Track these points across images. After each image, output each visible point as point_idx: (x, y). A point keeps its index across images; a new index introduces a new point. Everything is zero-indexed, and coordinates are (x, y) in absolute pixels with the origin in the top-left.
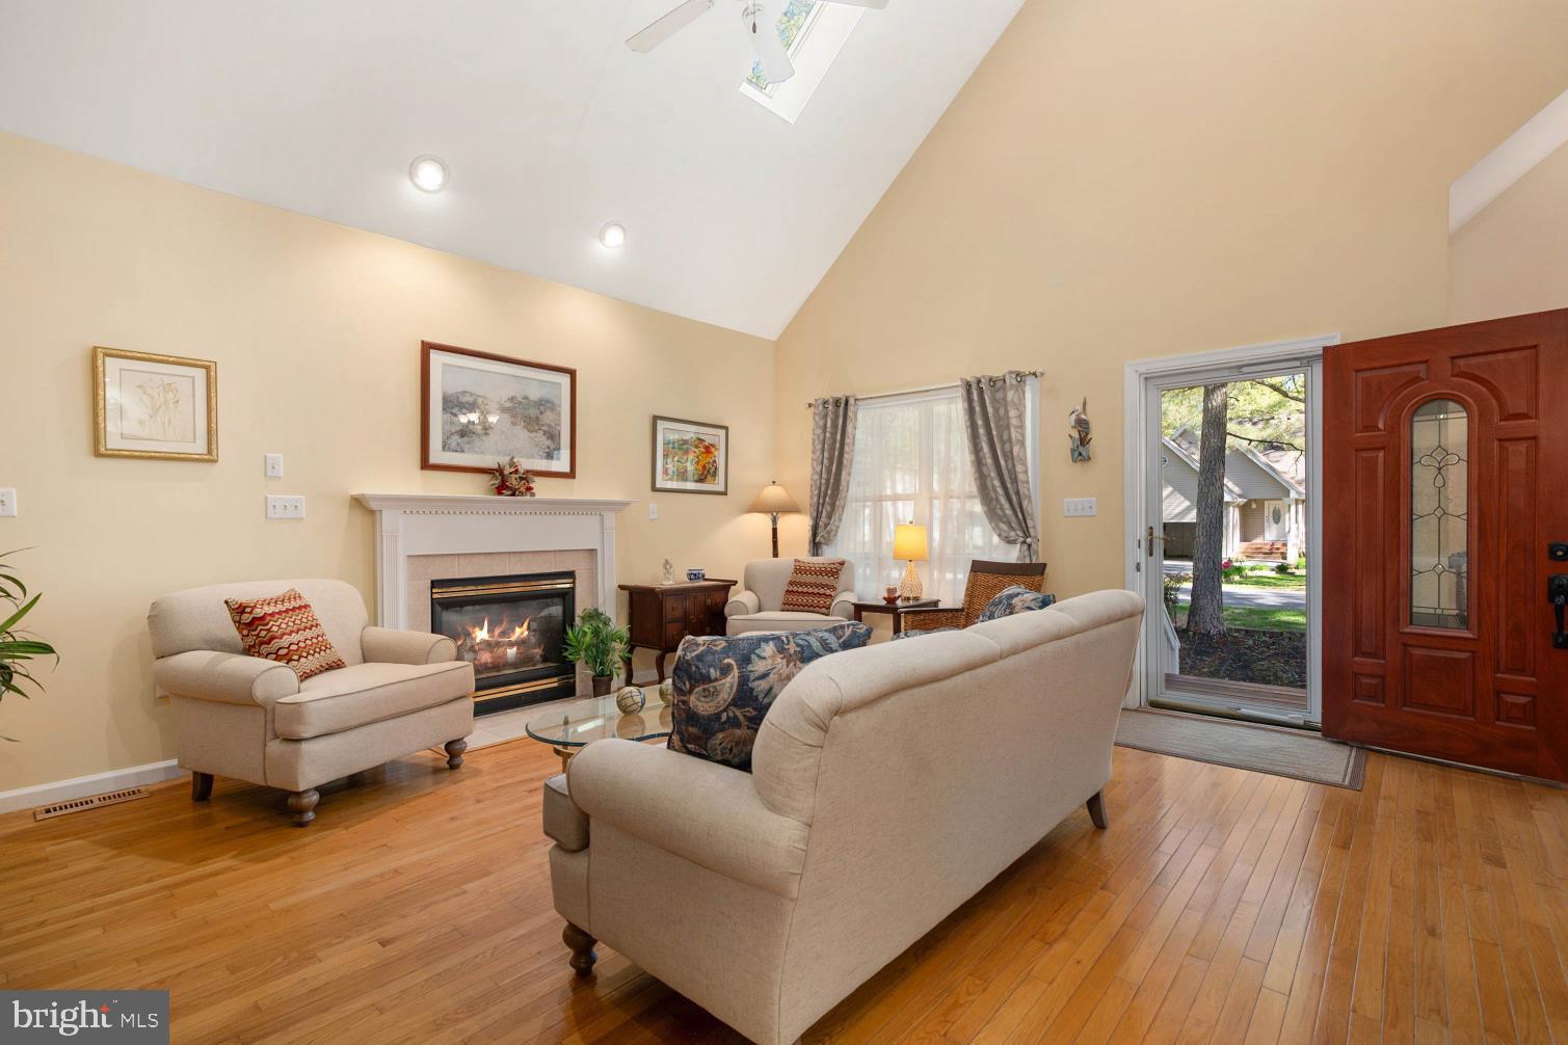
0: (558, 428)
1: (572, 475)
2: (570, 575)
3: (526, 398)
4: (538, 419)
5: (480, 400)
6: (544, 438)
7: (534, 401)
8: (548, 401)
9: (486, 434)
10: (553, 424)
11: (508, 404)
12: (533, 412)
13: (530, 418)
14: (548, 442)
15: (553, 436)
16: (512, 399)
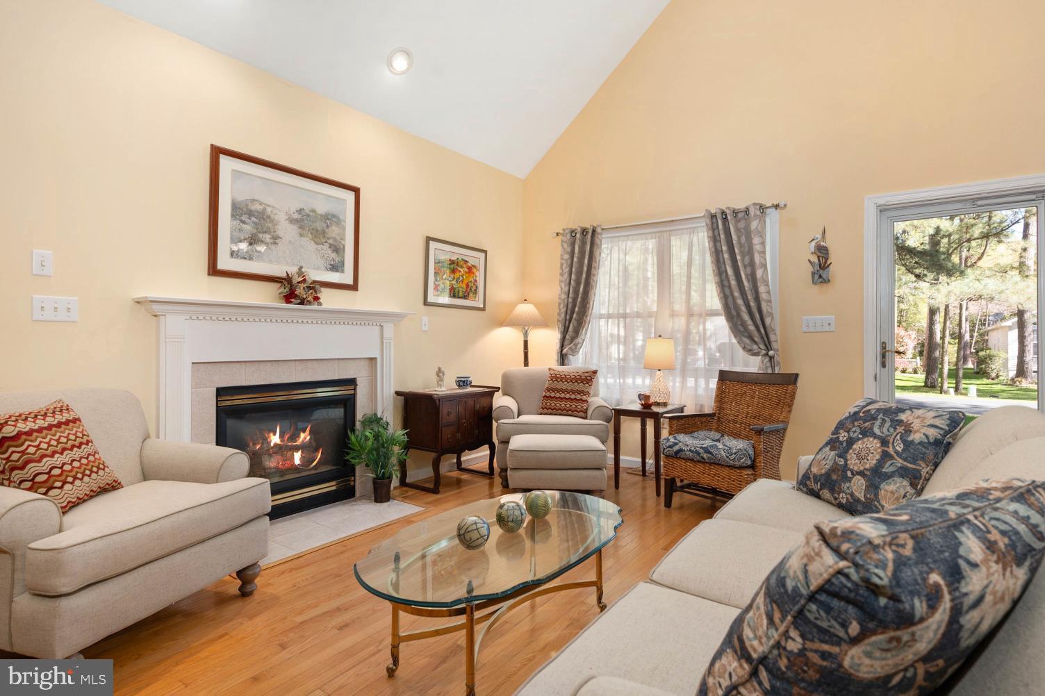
0: (343, 242)
1: (354, 287)
2: (352, 382)
3: (313, 211)
4: (324, 232)
5: (269, 210)
6: (329, 251)
7: (321, 215)
8: (334, 216)
9: (275, 243)
10: (338, 238)
11: (296, 216)
12: (320, 225)
13: (317, 230)
14: (334, 255)
15: (338, 249)
16: (300, 211)
